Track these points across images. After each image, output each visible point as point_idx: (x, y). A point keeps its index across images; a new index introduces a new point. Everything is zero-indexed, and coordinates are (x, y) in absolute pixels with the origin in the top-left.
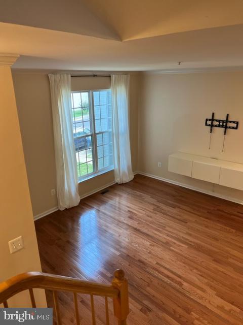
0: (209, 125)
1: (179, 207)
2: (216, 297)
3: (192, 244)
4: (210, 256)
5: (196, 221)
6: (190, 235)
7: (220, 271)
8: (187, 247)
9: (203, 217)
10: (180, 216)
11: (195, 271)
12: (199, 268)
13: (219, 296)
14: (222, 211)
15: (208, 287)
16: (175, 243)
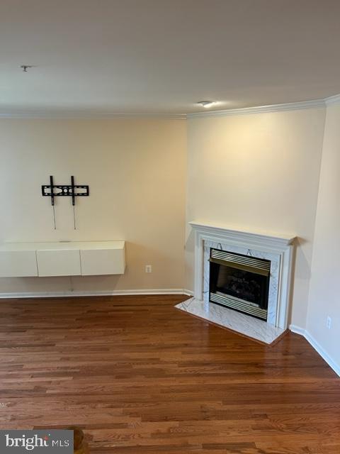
0: (49, 195)
1: (32, 328)
2: (144, 423)
3: (78, 370)
4: (109, 374)
5: (66, 337)
6: (68, 359)
7: (130, 387)
8: (71, 378)
9: (73, 328)
10: (38, 339)
11: (99, 405)
12: (103, 397)
13: (147, 421)
14: (95, 311)
15: (128, 417)
16: (50, 382)
